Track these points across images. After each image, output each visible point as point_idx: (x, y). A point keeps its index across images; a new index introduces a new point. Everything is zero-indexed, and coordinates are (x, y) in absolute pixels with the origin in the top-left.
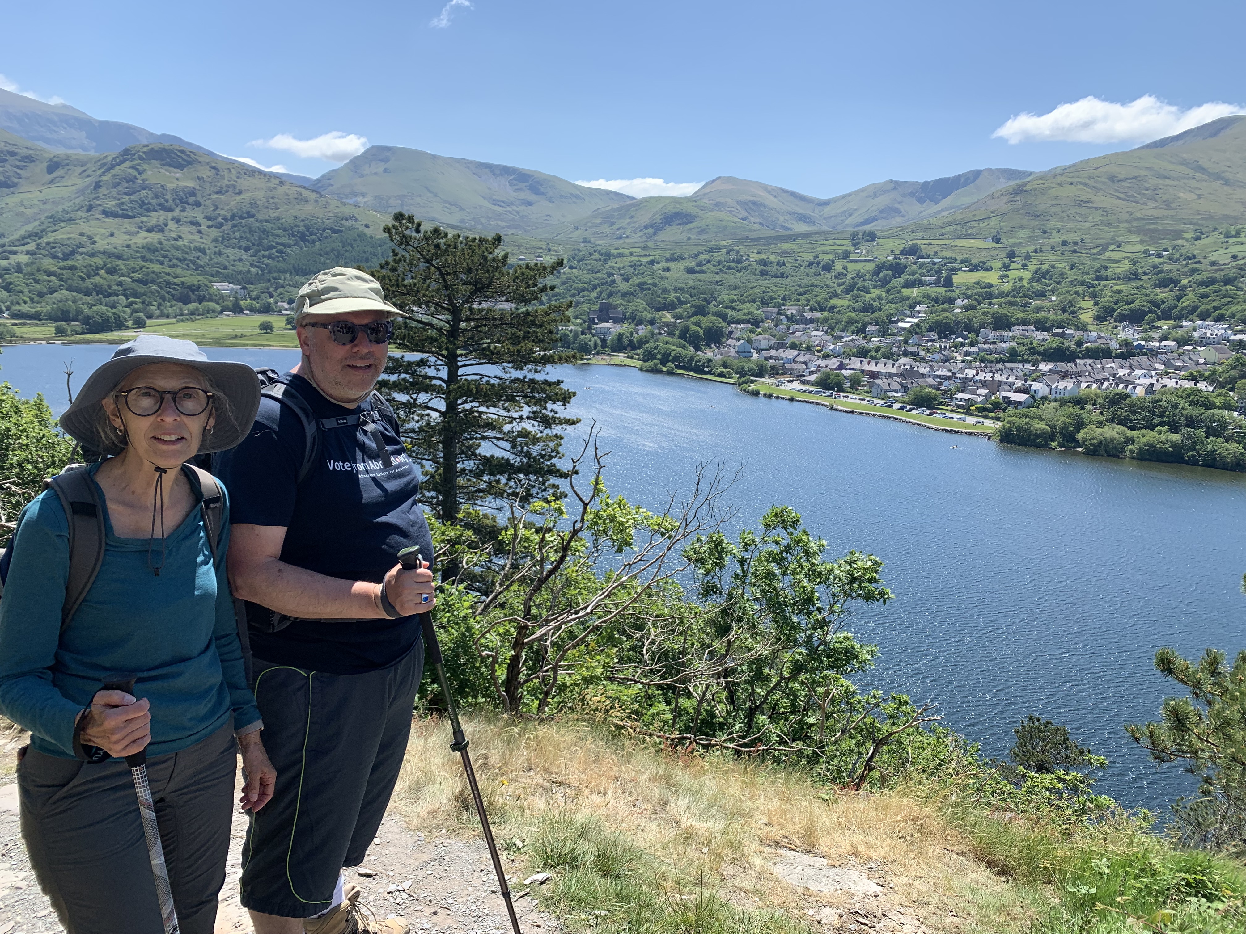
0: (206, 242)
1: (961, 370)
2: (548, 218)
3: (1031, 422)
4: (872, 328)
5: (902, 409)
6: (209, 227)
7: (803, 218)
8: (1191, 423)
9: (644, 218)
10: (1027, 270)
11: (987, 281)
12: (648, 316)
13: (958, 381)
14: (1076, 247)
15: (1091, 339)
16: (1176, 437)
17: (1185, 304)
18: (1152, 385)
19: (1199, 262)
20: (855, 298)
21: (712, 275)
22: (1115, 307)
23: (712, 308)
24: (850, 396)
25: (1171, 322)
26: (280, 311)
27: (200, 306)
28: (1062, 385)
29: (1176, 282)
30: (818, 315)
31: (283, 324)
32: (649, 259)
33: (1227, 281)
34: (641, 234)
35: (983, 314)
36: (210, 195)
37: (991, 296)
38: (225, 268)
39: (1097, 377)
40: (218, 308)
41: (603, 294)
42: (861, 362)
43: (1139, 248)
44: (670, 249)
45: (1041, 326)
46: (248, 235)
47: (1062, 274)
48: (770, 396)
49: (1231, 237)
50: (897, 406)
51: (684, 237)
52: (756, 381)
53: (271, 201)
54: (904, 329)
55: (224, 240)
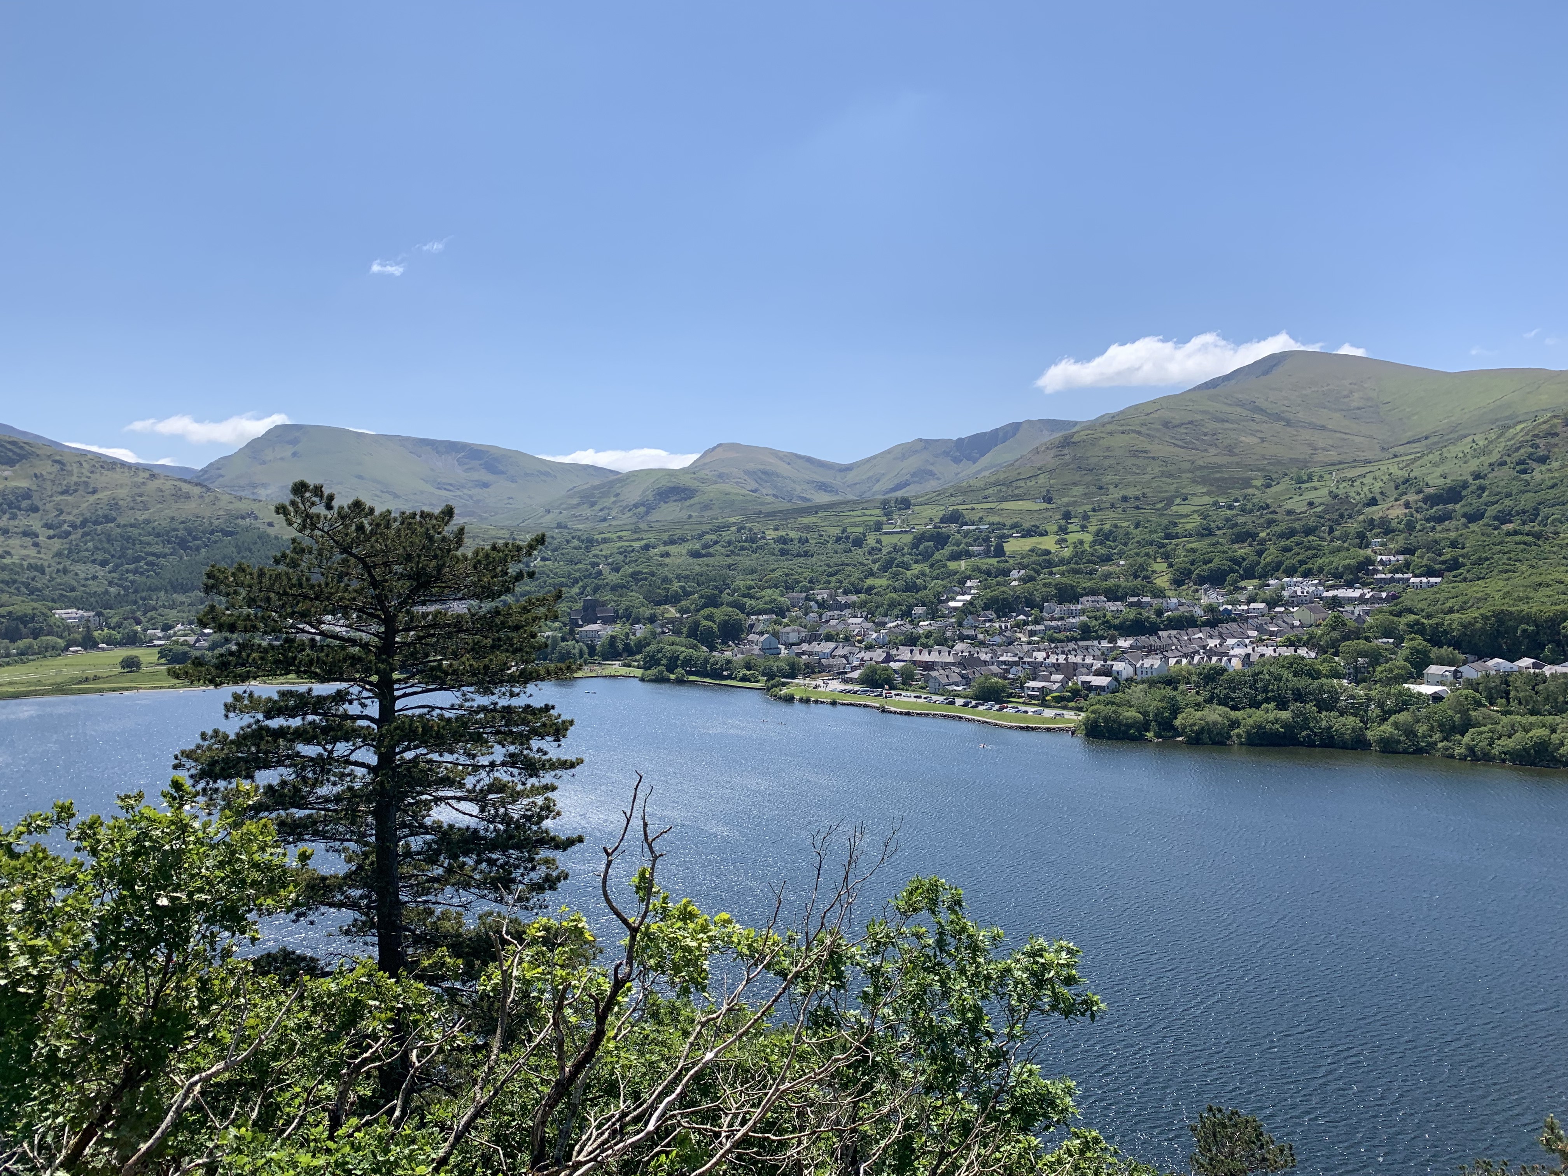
0: (46, 558)
1: (1029, 654)
2: (511, 501)
3: (1120, 710)
4: (919, 610)
5: (966, 705)
6: (50, 537)
7: (823, 487)
8: (1299, 696)
9: (633, 495)
10: (1087, 532)
11: (1043, 547)
12: (647, 612)
13: (1027, 666)
14: (1138, 502)
15: (1172, 606)
16: (1285, 715)
17: (1268, 560)
18: (1248, 655)
19: (1274, 512)
20: (895, 576)
21: (722, 557)
22: (1193, 568)
23: (725, 597)
24: (904, 693)
25: (1256, 582)
26: (151, 641)
27: (34, 642)
28: (1147, 663)
29: (1254, 536)
30: (854, 598)
31: (155, 658)
32: (643, 543)
33: (1308, 531)
34: (630, 514)
35: (1045, 585)
36: (51, 496)
37: (1050, 564)
38: (73, 589)
39: (1185, 650)
40: (62, 643)
41: (588, 589)
42: (912, 651)
43: (1207, 499)
44: (669, 530)
45: (1113, 595)
46: (106, 546)
47: (1127, 534)
48: (808, 701)
49: (1303, 482)
50: (959, 701)
51: (684, 515)
52: (788, 683)
53: (139, 499)
54: (955, 609)
55: (72, 553)
